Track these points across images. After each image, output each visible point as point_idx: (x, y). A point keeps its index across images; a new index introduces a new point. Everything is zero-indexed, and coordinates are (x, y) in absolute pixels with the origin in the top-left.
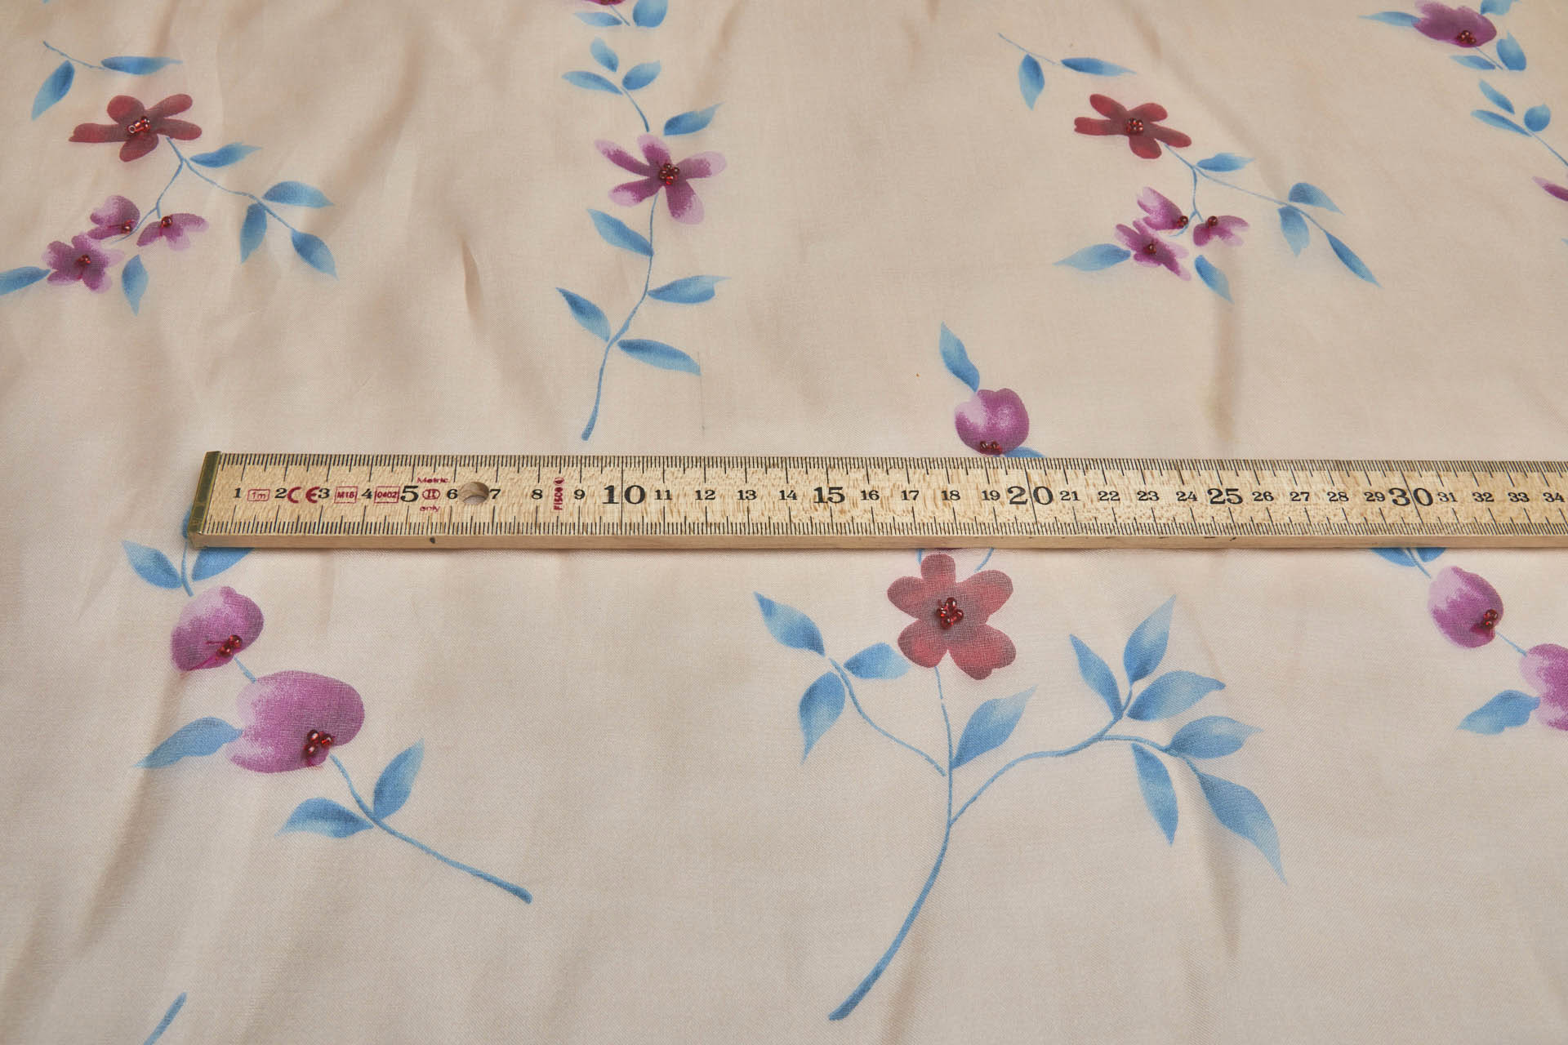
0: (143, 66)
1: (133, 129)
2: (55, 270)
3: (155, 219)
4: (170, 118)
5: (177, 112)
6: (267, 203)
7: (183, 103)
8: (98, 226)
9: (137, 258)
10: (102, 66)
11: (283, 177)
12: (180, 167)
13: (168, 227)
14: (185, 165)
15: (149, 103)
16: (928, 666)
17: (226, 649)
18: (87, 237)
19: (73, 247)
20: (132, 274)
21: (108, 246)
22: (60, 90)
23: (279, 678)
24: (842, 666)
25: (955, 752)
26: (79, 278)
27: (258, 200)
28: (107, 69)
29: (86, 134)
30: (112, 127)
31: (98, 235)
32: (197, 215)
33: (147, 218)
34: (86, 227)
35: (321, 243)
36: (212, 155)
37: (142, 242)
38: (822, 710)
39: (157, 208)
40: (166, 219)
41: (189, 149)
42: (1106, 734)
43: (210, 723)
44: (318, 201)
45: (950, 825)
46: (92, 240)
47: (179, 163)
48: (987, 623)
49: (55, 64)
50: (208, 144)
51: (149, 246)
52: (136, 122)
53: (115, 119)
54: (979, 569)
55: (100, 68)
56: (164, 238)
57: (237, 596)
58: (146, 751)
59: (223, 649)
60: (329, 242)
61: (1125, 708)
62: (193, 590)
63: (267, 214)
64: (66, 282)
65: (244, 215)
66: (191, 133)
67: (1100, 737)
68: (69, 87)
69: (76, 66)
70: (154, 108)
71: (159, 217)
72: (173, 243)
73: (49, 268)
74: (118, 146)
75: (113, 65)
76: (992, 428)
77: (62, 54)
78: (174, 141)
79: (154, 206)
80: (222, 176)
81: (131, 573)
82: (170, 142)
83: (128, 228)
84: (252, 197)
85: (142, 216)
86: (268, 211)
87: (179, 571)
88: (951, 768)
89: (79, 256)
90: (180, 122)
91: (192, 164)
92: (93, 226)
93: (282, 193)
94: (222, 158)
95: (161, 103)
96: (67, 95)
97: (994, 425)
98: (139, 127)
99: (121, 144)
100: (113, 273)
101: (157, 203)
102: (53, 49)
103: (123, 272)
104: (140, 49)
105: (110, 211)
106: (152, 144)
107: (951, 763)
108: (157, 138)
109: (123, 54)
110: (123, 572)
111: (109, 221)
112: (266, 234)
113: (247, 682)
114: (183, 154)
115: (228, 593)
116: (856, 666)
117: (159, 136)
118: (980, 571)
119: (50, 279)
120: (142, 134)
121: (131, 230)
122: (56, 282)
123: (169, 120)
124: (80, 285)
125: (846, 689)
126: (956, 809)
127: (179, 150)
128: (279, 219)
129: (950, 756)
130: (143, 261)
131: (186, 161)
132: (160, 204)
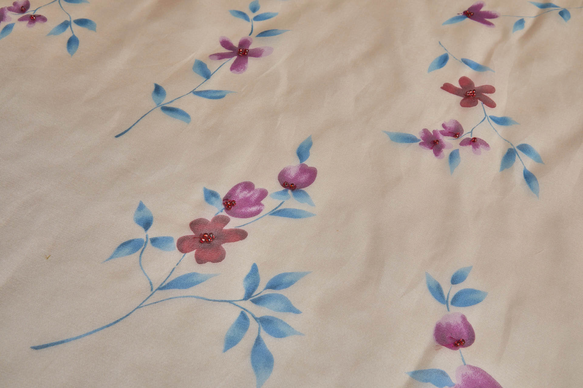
0: (478, 68)
1: (468, 93)
2: (423, 141)
3: (469, 136)
4: (485, 94)
5: (488, 93)
6: (517, 150)
7: (491, 90)
8: (444, 129)
9: (457, 150)
10: (461, 61)
11: (526, 141)
12: (485, 118)
13: (473, 142)
14: (486, 119)
15: (477, 85)
17: (458, 343)
18: (439, 132)
19: (432, 134)
20: (453, 156)
21: (447, 140)
22: (441, 64)
23: (477, 370)
26: (431, 148)
27: (514, 147)
28: (463, 63)
29: (447, 88)
30: (459, 89)
31: (444, 134)
32: (487, 142)
33: (466, 135)
34: (440, 128)
35: (536, 180)
36: (498, 118)
37: (462, 144)
39: (471, 132)
40: (475, 138)
41: (490, 112)
43: (443, 373)
44: (538, 159)
46: (441, 135)
47: (485, 116)
49: (442, 53)
50: (497, 112)
51: (464, 147)
52: (471, 91)
53: (461, 86)
55: (460, 61)
56: (471, 146)
57: (467, 322)
58: (412, 369)
59: (456, 343)
60: (540, 180)
62: (450, 310)
63: (517, 156)
64: (426, 148)
65: (506, 151)
66: (492, 105)
68: (445, 64)
69: (450, 56)
70: (478, 87)
71: (471, 137)
72: (474, 150)
73: (421, 139)
74: (461, 98)
75: (466, 62)
77: (446, 50)
78: (484, 105)
79: (471, 131)
80: (500, 129)
81: (426, 287)
82: (482, 105)
83: (458, 136)
84: (512, 145)
85: (464, 133)
86: (517, 154)
87: (446, 297)
89: (435, 140)
90: (488, 98)
91: (489, 118)
92: (443, 129)
93: (524, 148)
94: (502, 121)
95: (482, 86)
96: (444, 67)
98: (471, 93)
99: (462, 98)
100: (446, 152)
101: (472, 130)
102: (442, 46)
103: (450, 154)
104: (478, 59)
105: (451, 125)
106: (474, 104)
108: (477, 102)
109: (471, 59)
110: (423, 287)
111: (449, 129)
112: (514, 164)
113: (463, 364)
114: (487, 113)
115: (464, 318)
117: (479, 101)
119: (420, 144)
120: (471, 97)
121: (458, 137)
122: (423, 146)
123: (484, 95)
124: (431, 151)
127: (485, 110)
128: (521, 160)
130: (460, 152)
131: (487, 116)
132: (473, 131)
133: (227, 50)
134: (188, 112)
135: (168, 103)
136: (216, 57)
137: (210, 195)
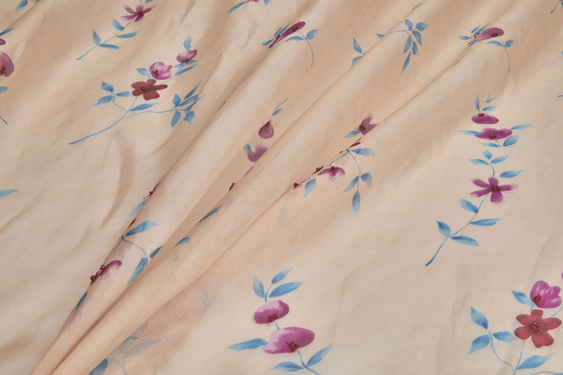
133: (481, 188)
134: (473, 238)
135: (455, 234)
136: (476, 195)
137: (519, 295)
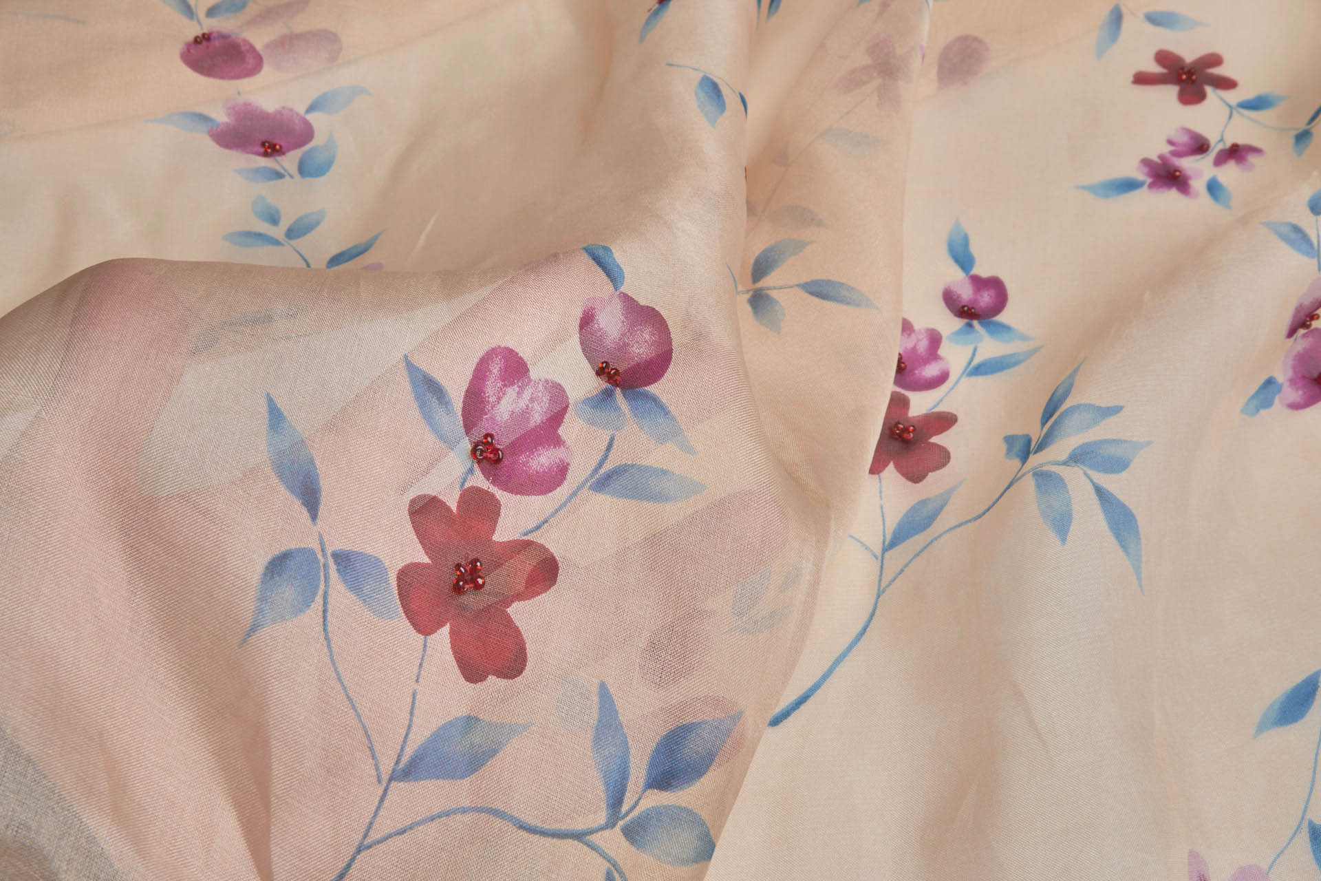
16: (419, 631)
24: (329, 553)
25: (405, 759)
38: (287, 592)
42: (588, 837)
45: (359, 851)
48: (509, 610)
54: (526, 534)
61: (623, 818)
67: (579, 836)
76: (623, 347)
88: (391, 779)
97: (626, 345)
107: (394, 770)
116: (344, 560)
118: (526, 538)
125: (322, 587)
126: (374, 836)
129: (397, 762)
